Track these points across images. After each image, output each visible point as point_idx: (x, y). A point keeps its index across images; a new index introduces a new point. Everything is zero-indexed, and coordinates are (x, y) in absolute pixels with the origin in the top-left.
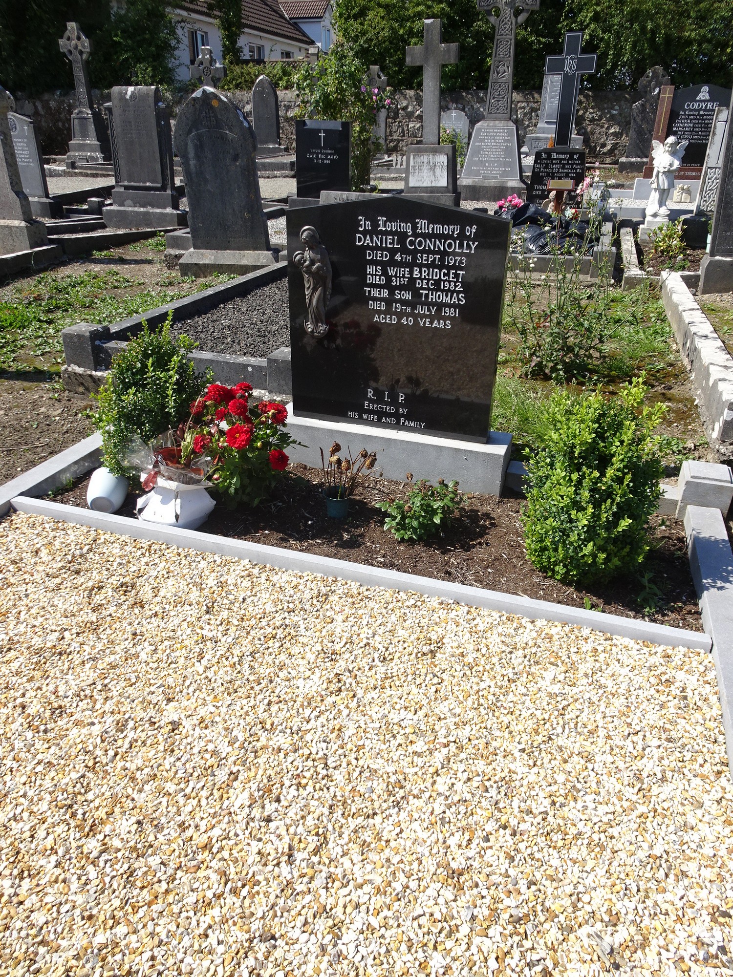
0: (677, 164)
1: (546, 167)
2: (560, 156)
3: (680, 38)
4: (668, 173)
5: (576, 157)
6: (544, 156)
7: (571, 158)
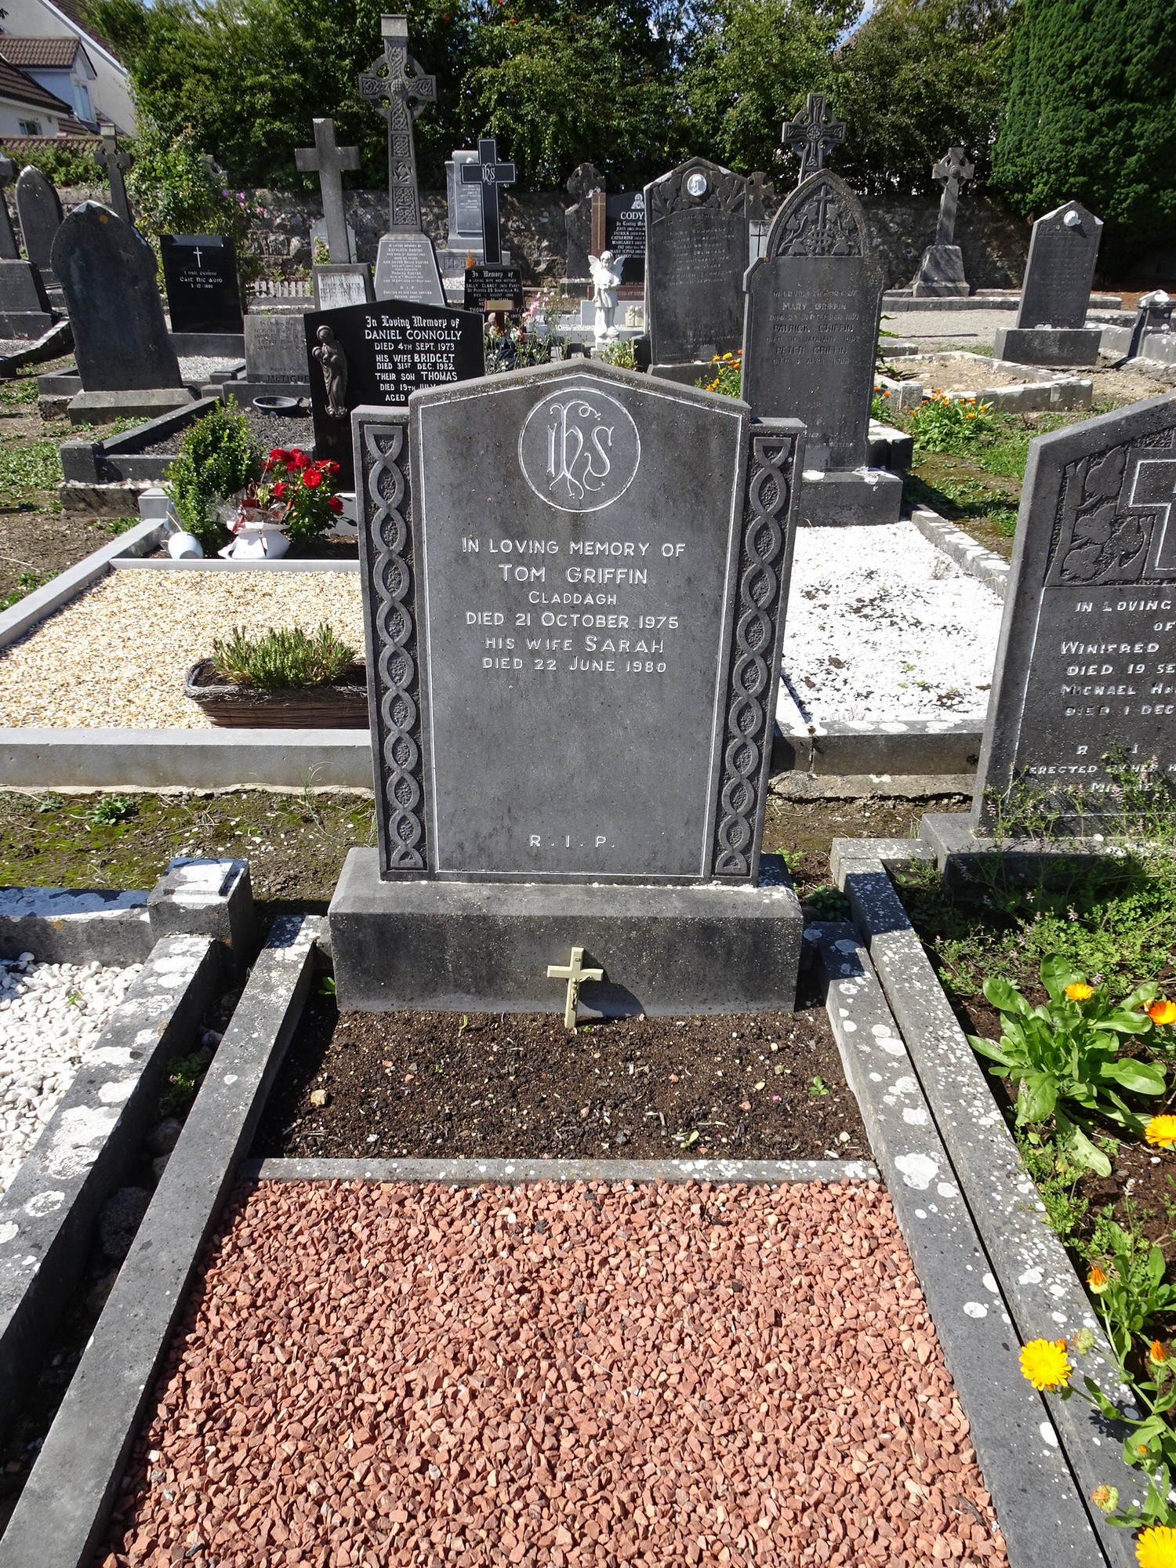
0: (617, 281)
1: (480, 287)
2: (493, 275)
3: (608, 127)
4: (609, 290)
5: (510, 275)
6: (475, 274)
7: (505, 276)
